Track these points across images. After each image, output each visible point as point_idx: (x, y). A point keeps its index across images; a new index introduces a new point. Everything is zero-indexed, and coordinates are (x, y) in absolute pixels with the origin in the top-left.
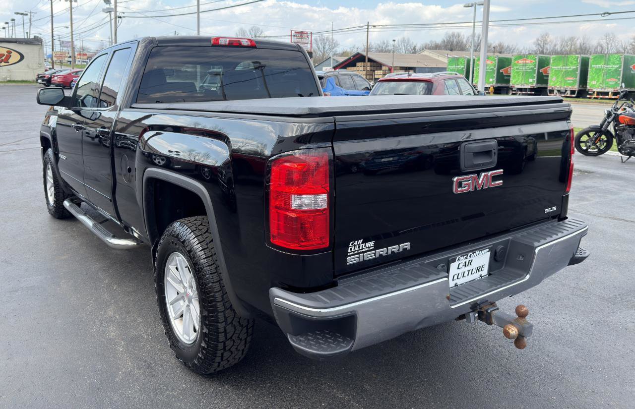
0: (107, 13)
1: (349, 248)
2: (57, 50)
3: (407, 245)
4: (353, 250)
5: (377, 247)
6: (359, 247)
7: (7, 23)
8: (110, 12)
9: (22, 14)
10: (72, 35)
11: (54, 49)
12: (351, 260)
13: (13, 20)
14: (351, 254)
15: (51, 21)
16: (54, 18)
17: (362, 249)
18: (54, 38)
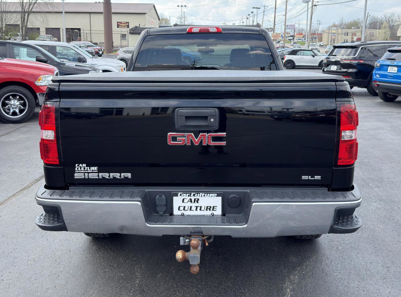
0: (306, 3)
1: (76, 168)
2: (277, 32)
3: (129, 175)
4: (79, 169)
5: (99, 171)
6: (84, 169)
7: (249, 15)
8: (308, 2)
9: (257, 8)
10: (286, 20)
11: (275, 31)
12: (77, 176)
13: (252, 12)
14: (77, 172)
15: (274, 11)
16: (276, 9)
17: (87, 170)
18: (275, 23)
